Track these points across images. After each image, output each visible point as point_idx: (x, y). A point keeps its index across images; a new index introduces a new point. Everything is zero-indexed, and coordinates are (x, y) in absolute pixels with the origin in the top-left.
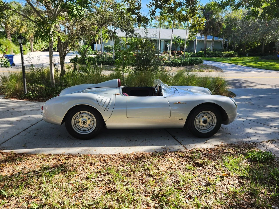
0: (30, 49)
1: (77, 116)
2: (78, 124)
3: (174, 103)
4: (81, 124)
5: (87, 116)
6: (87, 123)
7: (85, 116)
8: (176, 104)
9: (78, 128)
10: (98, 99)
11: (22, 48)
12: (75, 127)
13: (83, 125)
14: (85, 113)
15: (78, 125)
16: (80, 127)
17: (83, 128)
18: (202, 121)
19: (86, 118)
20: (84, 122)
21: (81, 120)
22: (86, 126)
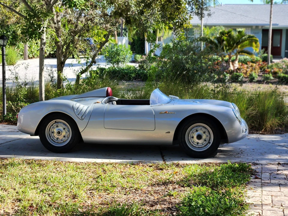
0: (22, 54)
1: (52, 125)
2: (52, 134)
3: (160, 113)
4: (56, 135)
5: (62, 126)
6: (61, 134)
7: (61, 125)
8: (162, 113)
9: (52, 139)
10: (74, 106)
11: (4, 52)
12: (50, 138)
13: (58, 136)
14: (60, 122)
15: (53, 136)
16: (54, 138)
17: (57, 139)
18: (195, 137)
19: (61, 128)
20: (59, 133)
21: (56, 130)
22: (61, 137)
